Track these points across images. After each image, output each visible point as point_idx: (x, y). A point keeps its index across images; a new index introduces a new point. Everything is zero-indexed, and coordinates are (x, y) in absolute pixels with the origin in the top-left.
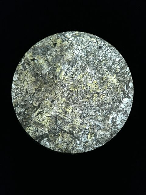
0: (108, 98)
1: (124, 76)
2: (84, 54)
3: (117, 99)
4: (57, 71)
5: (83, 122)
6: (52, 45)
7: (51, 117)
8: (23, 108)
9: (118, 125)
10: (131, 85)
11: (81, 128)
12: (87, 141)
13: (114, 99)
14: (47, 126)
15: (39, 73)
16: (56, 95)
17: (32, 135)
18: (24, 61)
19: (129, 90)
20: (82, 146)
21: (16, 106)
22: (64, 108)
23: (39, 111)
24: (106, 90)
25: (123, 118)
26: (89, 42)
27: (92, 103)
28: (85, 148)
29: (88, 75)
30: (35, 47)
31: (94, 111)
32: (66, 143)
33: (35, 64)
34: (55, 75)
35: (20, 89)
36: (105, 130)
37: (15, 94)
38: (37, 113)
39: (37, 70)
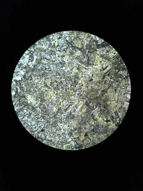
0: (36, 81)
1: (20, 102)
2: (59, 125)
3: (27, 79)
4: (86, 109)
5: (62, 58)
6: (89, 134)
7: (94, 65)
8: (120, 75)
9: (28, 54)
10: (13, 93)
11: (64, 52)
12: (58, 39)
13: (31, 79)
14: (98, 56)
15: (103, 108)
16: (88, 87)
17: (112, 48)
18: (116, 120)
19: (15, 89)
20: (64, 34)
21: (127, 77)
22: (80, 73)
23: (104, 71)
24: (38, 89)
25: (22, 60)
26: (53, 136)
27: (52, 77)
29: (55, 104)
31: (50, 69)
32: (79, 38)
33: (107, 118)
34: (87, 105)
35: (122, 93)
36: (40, 50)
37: (127, 89)
38: (107, 69)
39: (104, 111)
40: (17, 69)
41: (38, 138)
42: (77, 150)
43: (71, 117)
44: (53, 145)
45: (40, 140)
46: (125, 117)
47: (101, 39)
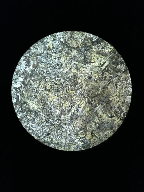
0: (36, 86)
1: (22, 108)
2: (64, 127)
3: (26, 85)
4: (88, 108)
5: (59, 59)
6: (95, 132)
7: (91, 63)
8: (119, 69)
9: (24, 60)
10: (14, 101)
11: (60, 53)
12: (53, 41)
13: (30, 85)
14: (94, 53)
15: (106, 105)
16: (88, 85)
17: (108, 44)
18: (121, 115)
19: (16, 96)
20: (58, 35)
21: (126, 71)
22: (79, 73)
23: (103, 68)
24: (38, 94)
25: (19, 67)
26: (60, 139)
27: (51, 80)
29: (58, 106)
30: (112, 129)
31: (48, 72)
32: (74, 38)
33: (111, 113)
34: (90, 104)
35: (123, 87)
36: (36, 54)
37: (128, 83)
38: (105, 65)
39: (108, 107)
40: (15, 76)
41: (44, 143)
42: (85, 149)
43: (75, 117)
44: (60, 147)
45: (46, 144)
46: (129, 111)
47: (95, 36)
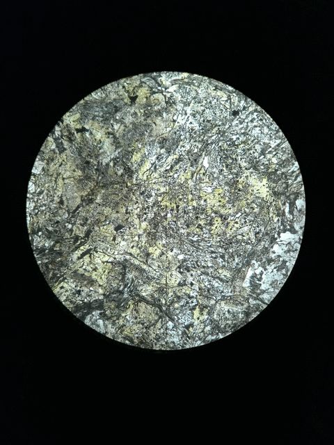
0: (246, 229)
1: (285, 183)
2: (197, 125)
3: (267, 234)
4: (133, 160)
5: (185, 281)
6: (127, 100)
7: (112, 262)
8: (50, 238)
9: (263, 292)
10: (301, 203)
11: (179, 294)
12: (191, 325)
13: (258, 233)
14: (101, 284)
15: (92, 160)
16: (127, 213)
17: (66, 300)
18: (61, 131)
19: (295, 213)
20: (178, 335)
21: (35, 232)
22: (143, 244)
23: (87, 247)
24: (243, 210)
25: (276, 277)
26: (211, 99)
27: (209, 238)
28: (186, 340)
29: (204, 174)
30: (86, 103)
31: (212, 257)
32: (143, 324)
33: (83, 138)
34: (129, 169)
35: (47, 194)
36: (234, 301)
37: (34, 204)
38: (81, 252)
39: (89, 155)
40: (289, 259)
